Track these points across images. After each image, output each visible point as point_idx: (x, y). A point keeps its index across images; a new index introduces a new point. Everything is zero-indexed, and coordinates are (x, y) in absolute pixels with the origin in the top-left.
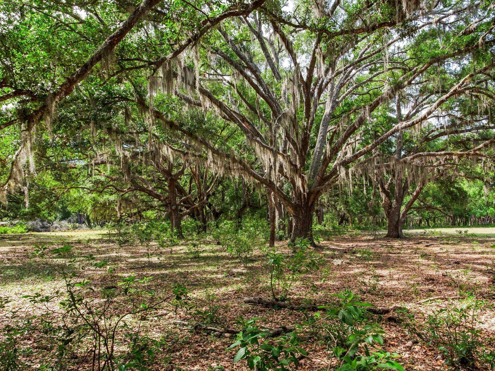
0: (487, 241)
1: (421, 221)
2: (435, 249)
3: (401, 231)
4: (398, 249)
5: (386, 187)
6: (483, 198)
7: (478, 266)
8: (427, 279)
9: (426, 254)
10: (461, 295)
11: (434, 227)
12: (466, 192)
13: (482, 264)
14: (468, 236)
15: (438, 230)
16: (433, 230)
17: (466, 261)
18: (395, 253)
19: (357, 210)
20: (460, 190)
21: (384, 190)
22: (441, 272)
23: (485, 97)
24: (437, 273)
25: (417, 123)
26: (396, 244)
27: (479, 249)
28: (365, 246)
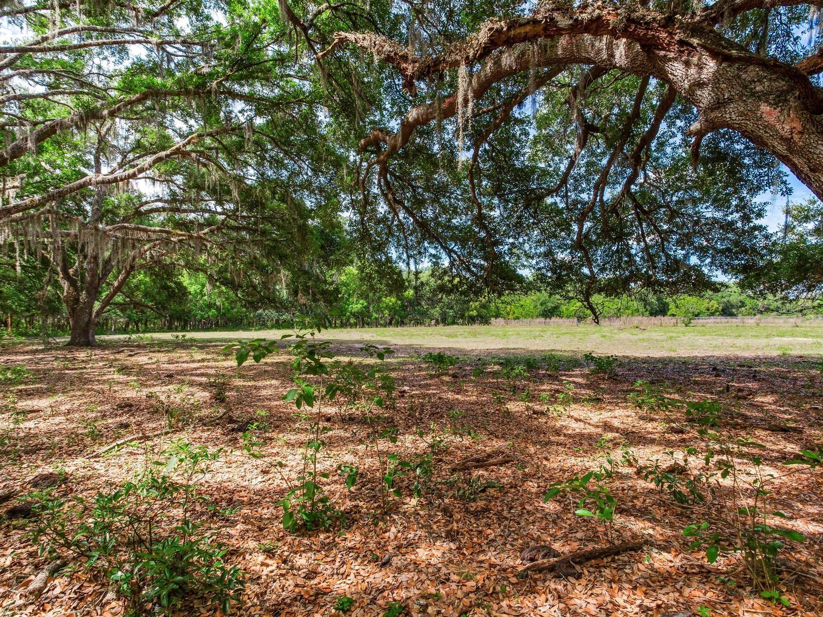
0: (208, 346)
1: (127, 324)
2: (142, 359)
3: (93, 336)
4: (83, 361)
5: (71, 271)
6: (206, 298)
7: (197, 378)
8: (120, 407)
9: (127, 367)
10: (171, 427)
11: (144, 332)
12: (185, 288)
13: (202, 375)
14: (186, 341)
15: (148, 335)
16: (141, 335)
17: (182, 372)
18: (76, 369)
19: (20, 305)
20: (179, 284)
21: (67, 276)
22: (145, 391)
23: (215, 167)
24: (139, 394)
25: (122, 180)
26: (82, 355)
27: (198, 356)
28: (23, 361)
